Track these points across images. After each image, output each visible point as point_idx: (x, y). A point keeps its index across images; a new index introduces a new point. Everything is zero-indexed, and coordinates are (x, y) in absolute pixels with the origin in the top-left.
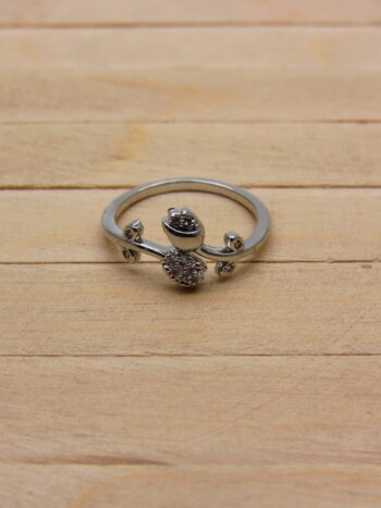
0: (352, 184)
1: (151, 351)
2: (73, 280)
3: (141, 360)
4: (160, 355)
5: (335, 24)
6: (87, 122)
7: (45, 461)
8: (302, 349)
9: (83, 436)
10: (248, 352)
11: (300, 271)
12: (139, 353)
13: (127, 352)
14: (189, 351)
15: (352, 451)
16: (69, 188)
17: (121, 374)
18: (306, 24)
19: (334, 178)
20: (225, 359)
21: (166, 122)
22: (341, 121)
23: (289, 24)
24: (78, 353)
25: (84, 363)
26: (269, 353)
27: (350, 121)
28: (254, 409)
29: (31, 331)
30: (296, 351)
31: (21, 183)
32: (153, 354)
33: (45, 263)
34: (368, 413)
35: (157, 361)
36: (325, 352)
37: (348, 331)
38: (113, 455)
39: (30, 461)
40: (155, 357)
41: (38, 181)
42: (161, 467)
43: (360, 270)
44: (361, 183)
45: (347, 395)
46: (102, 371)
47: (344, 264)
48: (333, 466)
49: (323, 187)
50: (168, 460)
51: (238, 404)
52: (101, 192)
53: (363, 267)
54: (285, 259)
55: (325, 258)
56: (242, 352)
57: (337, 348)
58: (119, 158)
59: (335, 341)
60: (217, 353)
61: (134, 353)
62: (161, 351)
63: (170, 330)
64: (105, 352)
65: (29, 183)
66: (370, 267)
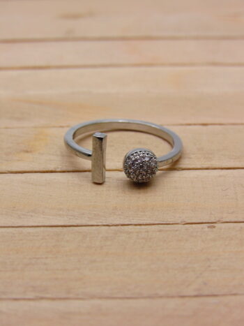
0: (199, 167)
5: (183, 65)
11: (160, 231)
12: (31, 297)
14: (71, 296)
18: (163, 65)
22: (190, 125)
23: (151, 65)
27: (195, 124)
32: (42, 298)
43: (207, 229)
44: (205, 166)
47: (194, 225)
53: (209, 227)
54: (148, 222)
55: (179, 222)
58: (27, 152)
66: (214, 227)
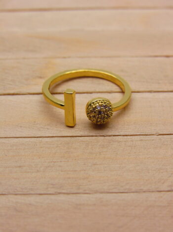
1: (59, 191)
2: (15, 148)
3: (53, 197)
4: (64, 193)
6: (24, 58)
8: (145, 188)
10: (114, 191)
13: (45, 192)
16: (13, 94)
19: (155, 87)
20: (101, 195)
21: (65, 58)
26: (126, 191)
30: (142, 190)
35: (62, 197)
37: (170, 176)
40: (61, 195)
46: (30, 204)
56: (111, 191)
57: (165, 187)
59: (163, 183)
60: (96, 192)
62: (63, 191)
63: (69, 178)
64: (32, 192)
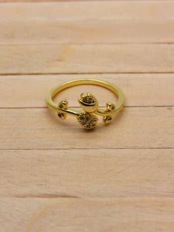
7: (24, 196)
9: (41, 185)
15: (161, 191)
17: (59, 158)
24: (40, 148)
25: (43, 152)
28: (118, 173)
29: (19, 138)
31: (15, 72)
33: (26, 108)
34: (169, 174)
36: (150, 147)
38: (54, 193)
39: (18, 196)
41: (23, 71)
42: (76, 199)
45: (159, 166)
48: (153, 198)
49: (151, 73)
50: (79, 196)
51: (111, 170)
52: (51, 76)
61: (65, 148)
65: (19, 72)
